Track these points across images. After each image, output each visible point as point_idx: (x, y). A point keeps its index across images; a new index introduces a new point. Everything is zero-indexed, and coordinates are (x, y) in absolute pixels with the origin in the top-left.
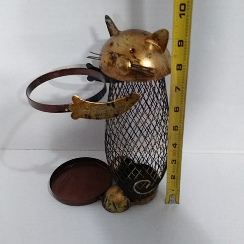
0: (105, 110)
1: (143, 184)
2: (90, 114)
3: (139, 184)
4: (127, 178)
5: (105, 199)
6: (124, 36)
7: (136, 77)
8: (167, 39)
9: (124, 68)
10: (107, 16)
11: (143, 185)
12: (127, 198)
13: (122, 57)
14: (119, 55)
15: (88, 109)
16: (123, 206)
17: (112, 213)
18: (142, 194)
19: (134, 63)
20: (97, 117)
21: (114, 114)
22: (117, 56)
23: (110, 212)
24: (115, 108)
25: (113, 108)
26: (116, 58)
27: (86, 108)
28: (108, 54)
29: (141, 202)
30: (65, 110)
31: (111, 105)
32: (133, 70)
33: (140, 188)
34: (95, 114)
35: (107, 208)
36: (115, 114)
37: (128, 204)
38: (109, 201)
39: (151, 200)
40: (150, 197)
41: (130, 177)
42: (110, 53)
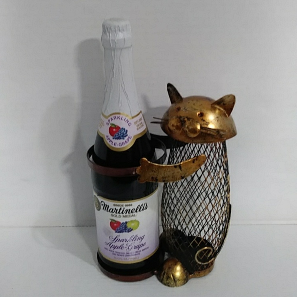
0: (172, 172)
1: (205, 252)
2: (157, 176)
3: (201, 252)
4: (189, 246)
5: (163, 273)
6: (191, 102)
7: (204, 139)
8: (234, 103)
9: (194, 131)
11: (205, 254)
12: (186, 270)
13: (191, 120)
14: (189, 119)
15: (155, 172)
16: (183, 279)
17: (171, 287)
18: (203, 264)
19: (203, 126)
20: (164, 180)
21: (180, 176)
22: (186, 119)
23: (169, 286)
24: (181, 170)
25: (179, 170)
26: (185, 121)
27: (154, 171)
28: (176, 118)
29: (200, 274)
30: (132, 173)
31: (178, 167)
32: (202, 133)
33: (201, 257)
34: (162, 177)
35: (165, 282)
36: (181, 176)
37: (187, 277)
38: (167, 274)
39: (210, 271)
40: (210, 268)
41: (192, 244)
42: (178, 117)
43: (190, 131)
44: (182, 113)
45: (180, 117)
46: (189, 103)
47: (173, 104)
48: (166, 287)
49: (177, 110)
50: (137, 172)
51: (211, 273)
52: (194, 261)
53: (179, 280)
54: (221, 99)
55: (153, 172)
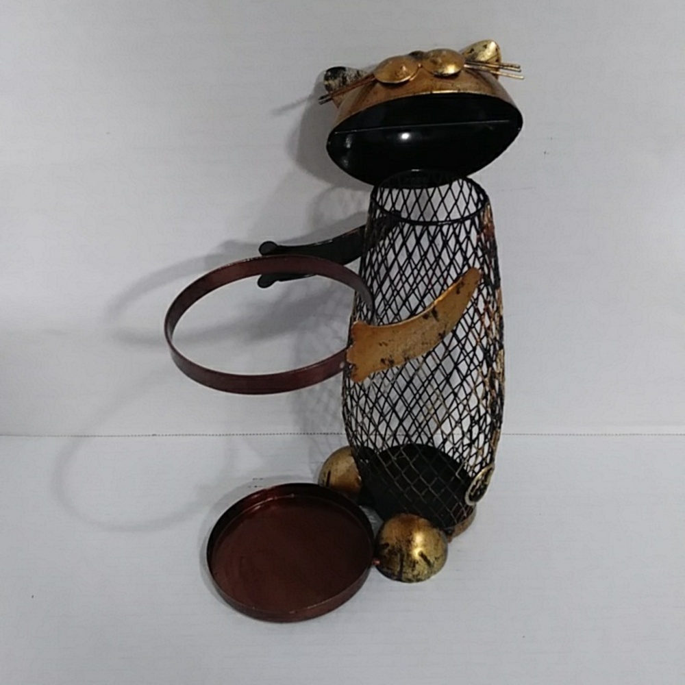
0: (421, 331)
2: (391, 353)
4: (453, 478)
15: (386, 345)
16: (443, 553)
20: (407, 356)
21: (437, 335)
24: (438, 320)
25: (435, 322)
27: (384, 343)
30: (339, 367)
31: (431, 315)
36: (440, 334)
38: (409, 556)
41: (459, 474)
48: (414, 584)
50: (348, 360)
53: (439, 558)
55: (384, 346)
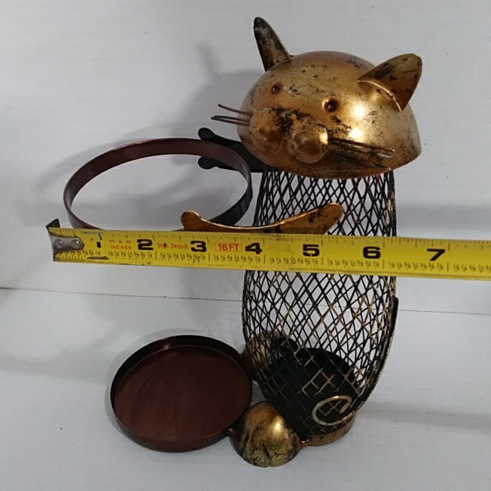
1: (334, 404)
3: (326, 405)
5: (244, 437)
6: (308, 69)
7: (338, 168)
9: (314, 146)
10: (259, 21)
11: (334, 407)
12: (293, 433)
13: (306, 119)
14: (300, 116)
16: (285, 452)
17: (261, 466)
18: (329, 424)
19: (336, 136)
22: (294, 117)
23: (255, 464)
26: (291, 122)
28: (270, 112)
29: (323, 440)
33: (326, 412)
35: (249, 457)
37: (295, 446)
38: (252, 440)
39: (346, 432)
40: (345, 427)
41: (305, 390)
42: (274, 109)
43: (301, 147)
44: (286, 100)
45: (279, 110)
46: (304, 71)
47: (268, 72)
48: (251, 466)
49: (274, 89)
51: (347, 436)
52: (310, 418)
53: (278, 455)
54: (385, 64)
